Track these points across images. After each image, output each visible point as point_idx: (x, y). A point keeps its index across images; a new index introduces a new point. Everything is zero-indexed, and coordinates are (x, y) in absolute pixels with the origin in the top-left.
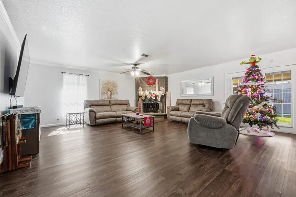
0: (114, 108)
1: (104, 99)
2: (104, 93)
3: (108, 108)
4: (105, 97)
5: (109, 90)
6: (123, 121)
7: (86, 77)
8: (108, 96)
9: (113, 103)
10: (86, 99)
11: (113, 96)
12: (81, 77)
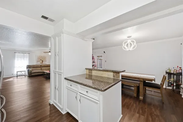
0: (43, 68)
1: (38, 64)
2: (38, 61)
3: (40, 68)
4: (39, 63)
5: (41, 60)
6: (44, 74)
7: (28, 54)
8: (40, 63)
9: (43, 66)
10: (28, 64)
11: (43, 63)
12: (25, 54)
